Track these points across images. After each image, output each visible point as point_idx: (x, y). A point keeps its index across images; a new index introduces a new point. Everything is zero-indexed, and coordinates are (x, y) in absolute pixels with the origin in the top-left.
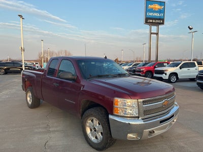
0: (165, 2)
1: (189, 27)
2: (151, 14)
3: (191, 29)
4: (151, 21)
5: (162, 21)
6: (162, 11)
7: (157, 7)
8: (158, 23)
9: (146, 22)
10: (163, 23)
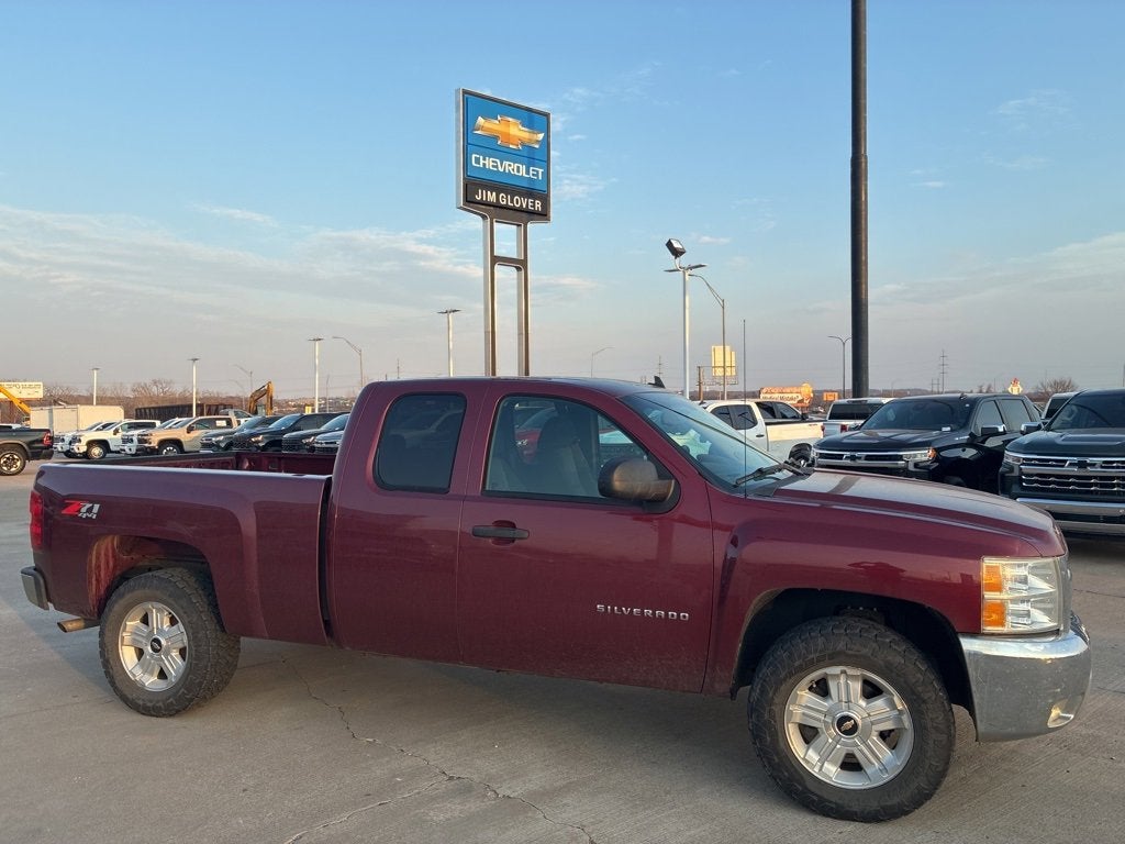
0: (547, 115)
1: (669, 245)
2: (489, 163)
3: (677, 253)
4: (492, 197)
5: (538, 205)
6: (538, 156)
7: (516, 131)
8: (520, 210)
9: (469, 202)
10: (543, 215)
